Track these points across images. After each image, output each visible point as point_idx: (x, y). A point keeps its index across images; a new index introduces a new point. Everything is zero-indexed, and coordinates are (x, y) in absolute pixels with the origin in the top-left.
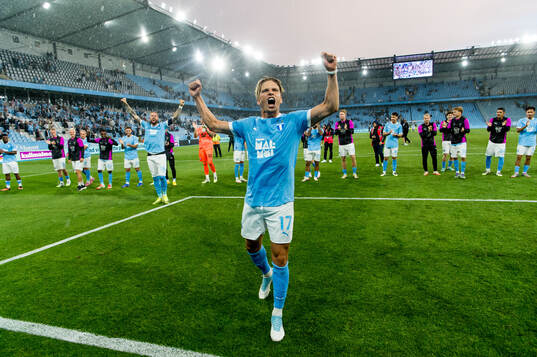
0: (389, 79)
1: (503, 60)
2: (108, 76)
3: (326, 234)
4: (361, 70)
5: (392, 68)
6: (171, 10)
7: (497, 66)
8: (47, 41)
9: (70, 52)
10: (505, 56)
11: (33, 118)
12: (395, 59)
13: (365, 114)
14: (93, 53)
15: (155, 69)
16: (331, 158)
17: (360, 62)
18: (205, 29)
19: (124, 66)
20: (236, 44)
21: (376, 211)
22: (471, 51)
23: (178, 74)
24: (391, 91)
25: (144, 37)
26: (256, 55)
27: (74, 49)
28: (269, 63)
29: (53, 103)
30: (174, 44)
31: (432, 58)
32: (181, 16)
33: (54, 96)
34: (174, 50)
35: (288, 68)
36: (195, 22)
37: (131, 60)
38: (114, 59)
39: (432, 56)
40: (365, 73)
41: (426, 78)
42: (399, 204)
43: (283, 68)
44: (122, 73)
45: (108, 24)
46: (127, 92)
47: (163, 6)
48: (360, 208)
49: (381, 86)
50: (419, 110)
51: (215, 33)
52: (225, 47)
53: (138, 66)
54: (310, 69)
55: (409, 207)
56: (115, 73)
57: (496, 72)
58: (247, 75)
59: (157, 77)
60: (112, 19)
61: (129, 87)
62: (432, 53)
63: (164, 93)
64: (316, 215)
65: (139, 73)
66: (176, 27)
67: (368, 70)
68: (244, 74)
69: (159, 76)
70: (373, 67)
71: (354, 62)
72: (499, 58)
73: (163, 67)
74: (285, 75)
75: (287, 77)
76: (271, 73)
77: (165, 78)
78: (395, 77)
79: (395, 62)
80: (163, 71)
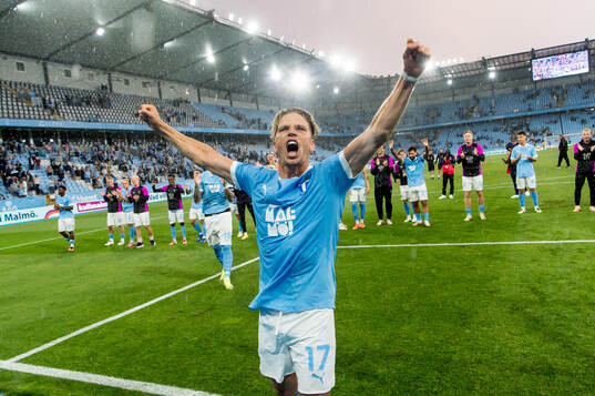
0: (528, 80)
2: (170, 107)
3: (449, 287)
4: (487, 72)
5: (531, 66)
6: (240, 21)
8: (101, 73)
9: (127, 82)
11: (89, 162)
12: (533, 55)
13: (496, 130)
14: (152, 81)
15: (224, 94)
16: (452, 192)
17: (485, 63)
18: (282, 40)
19: (188, 93)
20: (320, 54)
21: (512, 258)
23: (251, 98)
24: (531, 97)
25: (210, 56)
26: (347, 65)
27: (131, 79)
29: (110, 143)
30: (245, 62)
31: (586, 48)
32: (252, 28)
33: (112, 136)
34: (246, 68)
35: (389, 78)
36: (269, 34)
37: (199, 86)
38: (176, 85)
39: (586, 45)
40: (492, 76)
41: (580, 75)
42: (542, 248)
43: (382, 78)
44: (186, 102)
45: (167, 45)
46: (191, 125)
47: (231, 17)
48: (491, 255)
49: (516, 91)
50: (573, 119)
51: (294, 44)
52: (308, 59)
53: (202, 90)
55: (554, 251)
56: (177, 103)
58: (336, 91)
59: (226, 103)
60: (172, 39)
61: (194, 118)
62: (587, 41)
63: (236, 122)
64: (436, 264)
65: (206, 100)
66: (248, 41)
67: (496, 71)
68: (332, 90)
69: (228, 102)
70: (504, 67)
71: (476, 63)
73: (233, 90)
74: (385, 87)
75: (388, 90)
76: (366, 86)
77: (235, 104)
78: (535, 78)
79: (534, 58)
80: (233, 95)
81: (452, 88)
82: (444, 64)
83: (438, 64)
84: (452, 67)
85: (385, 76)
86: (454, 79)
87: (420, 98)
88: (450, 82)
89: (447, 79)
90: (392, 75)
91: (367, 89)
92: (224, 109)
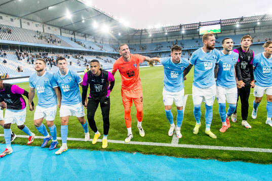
0: (197, 35)
1: (259, 23)
4: (181, 31)
5: (199, 29)
7: (255, 27)
9: (28, 24)
10: (259, 21)
14: (40, 24)
15: (71, 32)
17: (181, 26)
18: (101, 10)
20: (115, 18)
22: (242, 19)
23: (83, 35)
24: (197, 41)
25: (68, 15)
27: (30, 22)
28: (132, 28)
30: (83, 18)
31: (220, 23)
32: (89, 4)
34: (83, 21)
35: (142, 30)
37: (61, 28)
38: (51, 27)
40: (183, 32)
41: (217, 34)
43: (139, 31)
45: (51, 8)
49: (193, 39)
52: (110, 19)
53: (62, 30)
54: (153, 30)
57: (254, 30)
58: (120, 34)
59: (73, 36)
60: (53, 5)
62: (220, 20)
65: (64, 35)
66: (86, 9)
67: (185, 30)
68: (118, 34)
70: (188, 29)
71: (177, 26)
72: (256, 22)
73: (76, 31)
74: (140, 34)
75: (141, 35)
76: (132, 33)
77: (76, 37)
78: (200, 34)
79: (200, 26)
80: (76, 33)
81: (167, 36)
82: (165, 26)
83: (162, 26)
84: (168, 27)
85: (141, 29)
86: (168, 32)
87: (153, 39)
88: (166, 34)
89: (165, 32)
90: (143, 29)
91: (132, 34)
92: (72, 39)
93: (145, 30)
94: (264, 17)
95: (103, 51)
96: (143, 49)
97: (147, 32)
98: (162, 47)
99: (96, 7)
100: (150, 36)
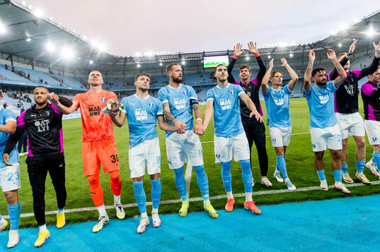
0: (202, 67)
1: (269, 57)
4: (181, 61)
5: (203, 60)
6: (30, 7)
7: (266, 60)
10: (270, 55)
12: (204, 55)
15: (6, 56)
17: (180, 56)
18: (60, 25)
20: (84, 38)
23: (27, 61)
26: (102, 47)
28: (110, 54)
30: (28, 35)
31: (227, 54)
32: (38, 13)
34: (29, 40)
35: (126, 59)
36: (51, 19)
39: (228, 53)
40: (184, 63)
43: (121, 58)
47: (24, 3)
51: (68, 29)
52: (76, 40)
54: (143, 59)
58: (91, 63)
59: (8, 63)
62: (228, 51)
66: (34, 22)
67: (186, 61)
68: (88, 62)
69: (10, 62)
70: (189, 59)
71: (176, 55)
72: (267, 55)
73: (14, 54)
74: (122, 63)
75: (125, 65)
76: (111, 61)
77: (15, 64)
78: (205, 66)
79: (204, 56)
80: (14, 58)
81: (162, 68)
82: (158, 54)
83: (155, 53)
84: (163, 56)
86: (163, 63)
88: (161, 64)
89: (159, 62)
90: (128, 56)
91: (111, 63)
92: (6, 67)
93: (131, 58)
94: (274, 50)
95: (64, 87)
96: (128, 84)
97: (134, 61)
98: (156, 82)
99: (52, 19)
100: (139, 66)
